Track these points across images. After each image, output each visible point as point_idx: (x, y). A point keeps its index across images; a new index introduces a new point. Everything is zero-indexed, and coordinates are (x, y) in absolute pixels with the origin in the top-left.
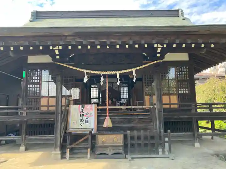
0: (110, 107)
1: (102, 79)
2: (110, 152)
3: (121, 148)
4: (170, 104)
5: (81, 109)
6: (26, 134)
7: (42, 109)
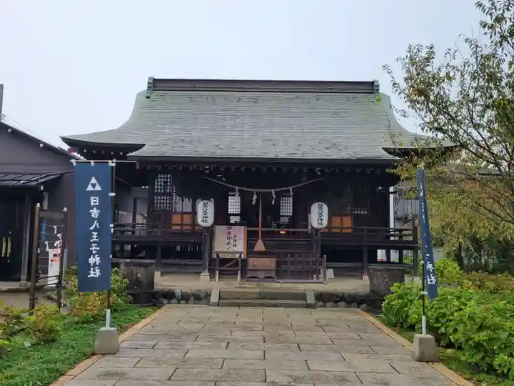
0: (264, 229)
1: (255, 197)
2: (261, 275)
3: (274, 272)
4: (342, 228)
5: (227, 231)
6: (162, 257)
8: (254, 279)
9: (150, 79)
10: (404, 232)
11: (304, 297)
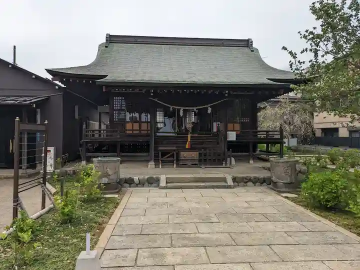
2: (189, 163)
3: (197, 161)
6: (121, 151)
7: (128, 132)
8: (185, 166)
9: (107, 35)
10: (270, 133)
11: (224, 180)
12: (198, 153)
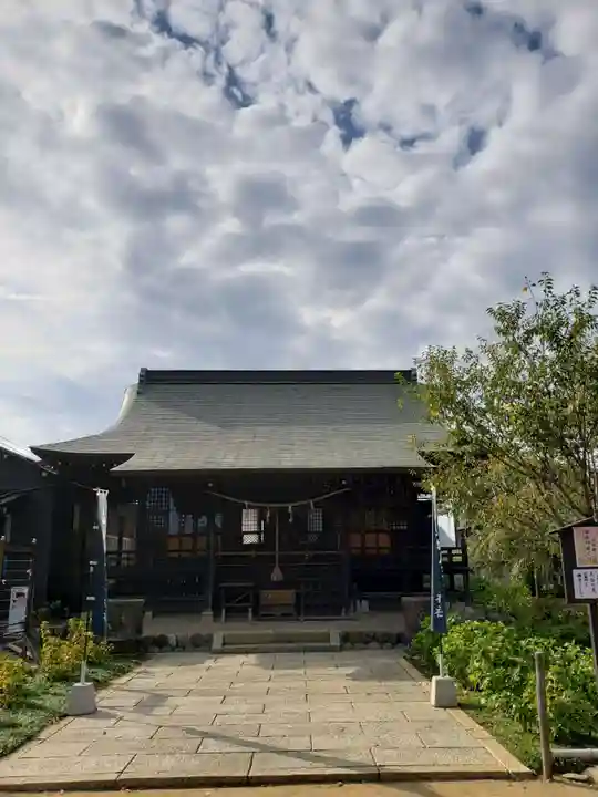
0: (281, 553)
1: (268, 513)
2: (278, 612)
3: (292, 608)
4: (377, 549)
8: (268, 617)
9: (142, 370)
11: (327, 638)
12: (293, 591)
